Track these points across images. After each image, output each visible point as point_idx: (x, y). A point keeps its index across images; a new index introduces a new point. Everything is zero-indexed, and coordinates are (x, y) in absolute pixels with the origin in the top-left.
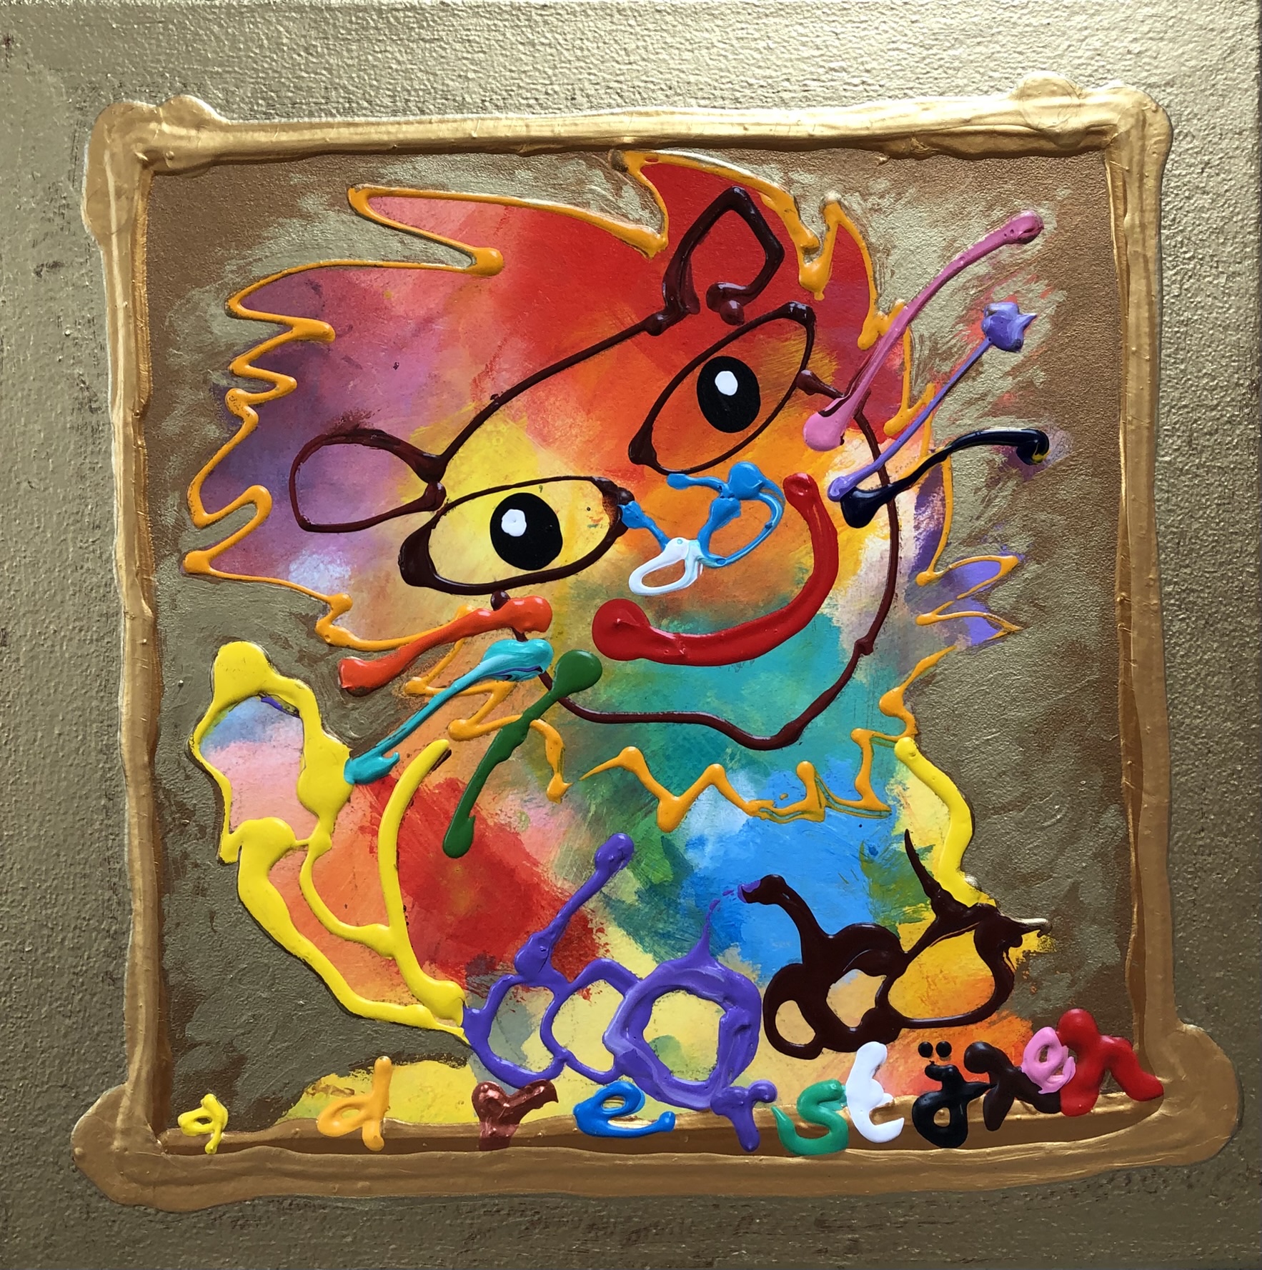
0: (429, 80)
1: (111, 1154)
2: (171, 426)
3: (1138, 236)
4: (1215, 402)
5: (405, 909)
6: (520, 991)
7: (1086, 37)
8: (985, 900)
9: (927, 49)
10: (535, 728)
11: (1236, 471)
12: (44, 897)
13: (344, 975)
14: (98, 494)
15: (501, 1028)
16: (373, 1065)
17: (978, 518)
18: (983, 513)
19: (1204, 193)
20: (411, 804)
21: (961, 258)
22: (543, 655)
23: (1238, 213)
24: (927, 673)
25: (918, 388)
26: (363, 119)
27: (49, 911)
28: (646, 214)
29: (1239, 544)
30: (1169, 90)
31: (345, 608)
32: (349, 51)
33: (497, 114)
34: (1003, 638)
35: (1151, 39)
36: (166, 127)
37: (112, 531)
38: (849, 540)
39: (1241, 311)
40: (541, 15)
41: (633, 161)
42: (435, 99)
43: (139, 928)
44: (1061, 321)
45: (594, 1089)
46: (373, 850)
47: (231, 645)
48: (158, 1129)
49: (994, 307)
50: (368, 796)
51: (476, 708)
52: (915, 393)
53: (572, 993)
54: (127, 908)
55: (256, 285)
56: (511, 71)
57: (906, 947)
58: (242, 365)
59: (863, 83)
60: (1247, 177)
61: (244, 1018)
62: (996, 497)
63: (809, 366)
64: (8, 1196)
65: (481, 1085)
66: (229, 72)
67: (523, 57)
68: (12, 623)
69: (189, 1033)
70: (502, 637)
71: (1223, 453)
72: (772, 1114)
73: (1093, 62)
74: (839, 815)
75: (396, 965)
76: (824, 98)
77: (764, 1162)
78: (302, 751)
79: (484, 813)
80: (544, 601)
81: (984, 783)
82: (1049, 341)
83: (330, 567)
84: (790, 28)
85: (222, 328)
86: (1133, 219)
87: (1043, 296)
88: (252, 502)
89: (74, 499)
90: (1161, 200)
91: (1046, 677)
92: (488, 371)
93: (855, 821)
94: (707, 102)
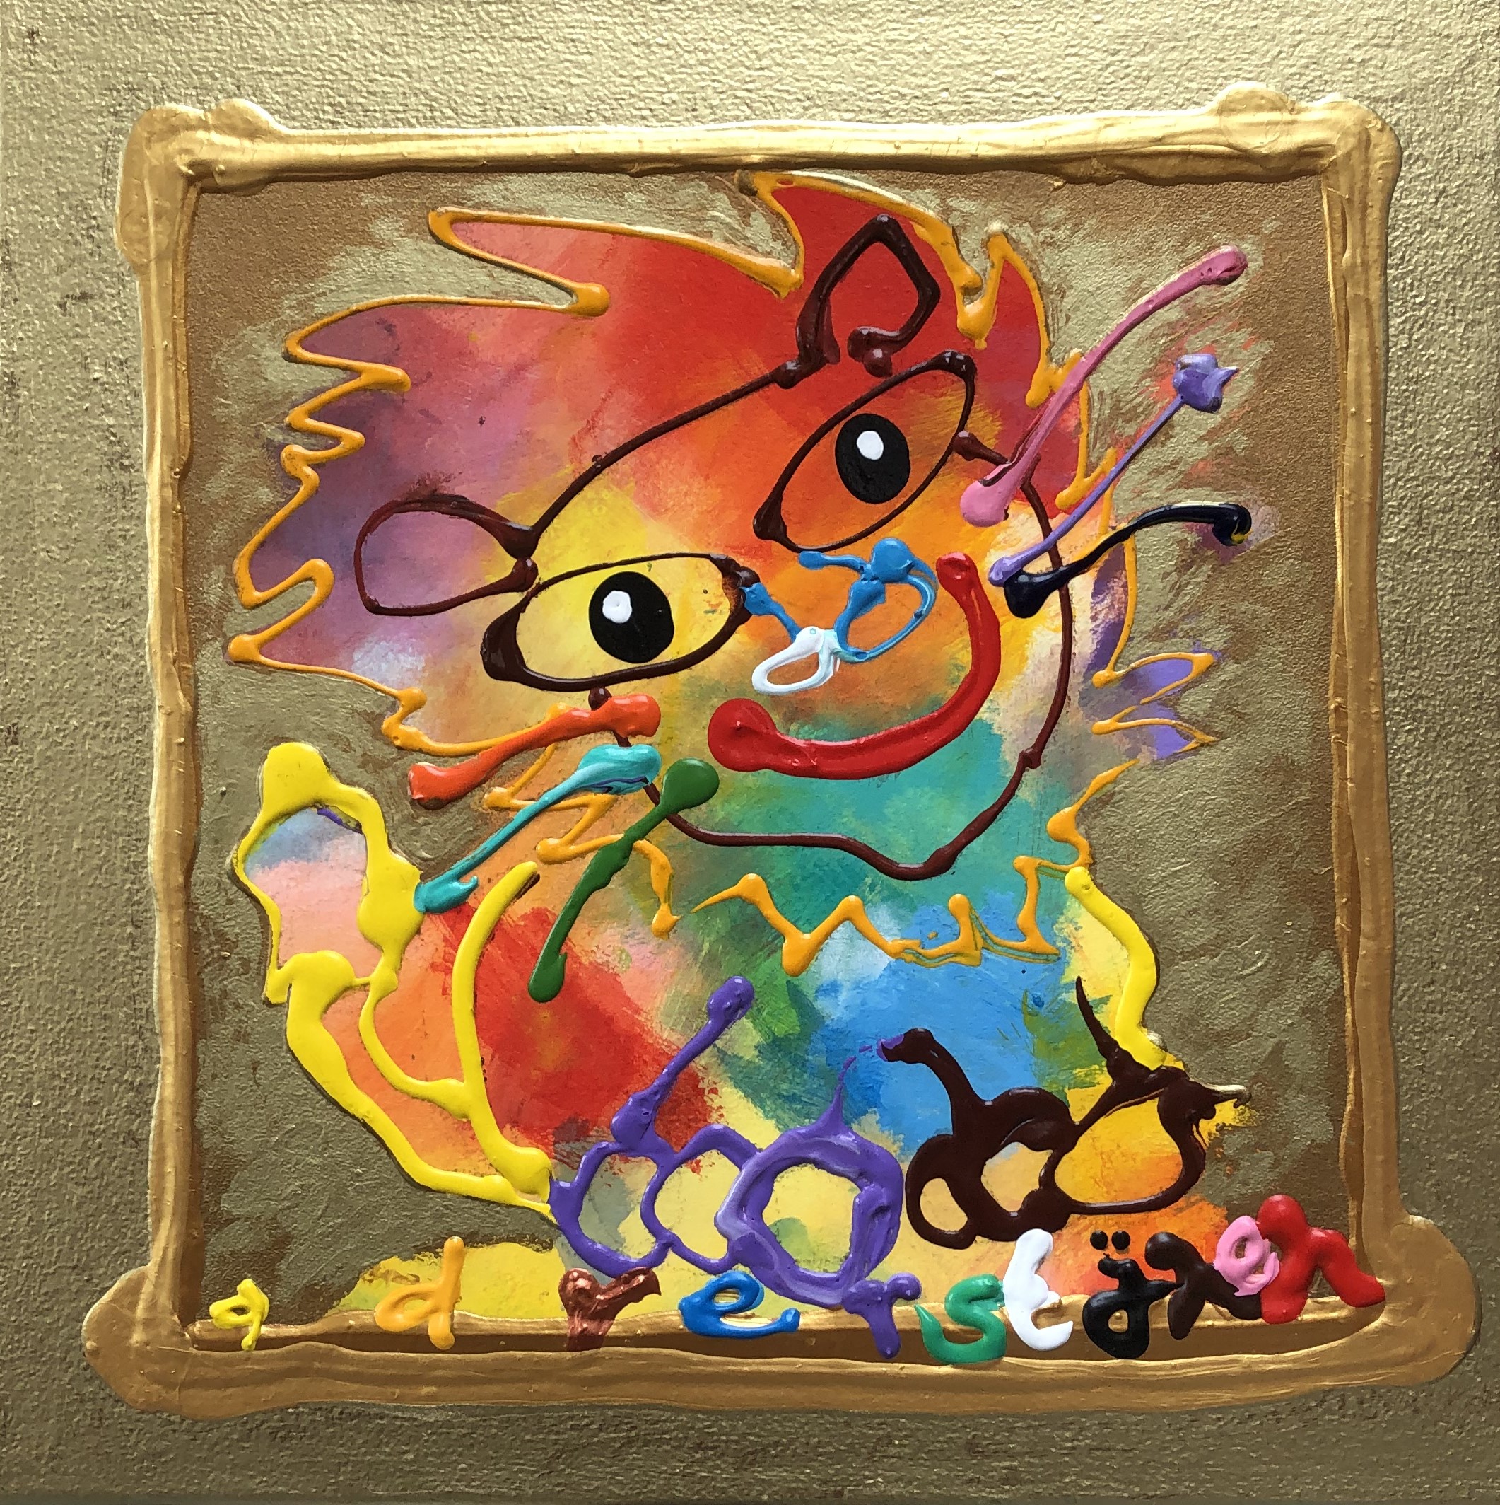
0: (525, 86)
1: (129, 1348)
2: (217, 487)
3: (1359, 276)
4: (1450, 474)
5: (483, 1062)
6: (618, 1161)
7: (1300, 43)
8: (1171, 1062)
9: (1113, 55)
10: (641, 851)
11: (1475, 555)
12: (57, 1042)
13: (408, 1139)
14: (130, 567)
15: (594, 1205)
16: (442, 1247)
17: (1166, 608)
18: (1172, 602)
19: (1438, 227)
20: (491, 937)
21: (1149, 302)
22: (650, 764)
23: (1479, 251)
24: (1105, 790)
25: (1096, 454)
26: (446, 131)
27: (62, 1059)
28: (778, 246)
29: (1478, 642)
30: (1397, 105)
31: (418, 705)
32: (432, 50)
33: (603, 126)
34: (1195, 751)
35: (1377, 45)
36: (214, 136)
37: (145, 611)
38: (1013, 633)
39: (1482, 367)
40: (658, 11)
41: (765, 184)
42: (532, 108)
43: (169, 1079)
44: (1267, 375)
45: (705, 1280)
46: (446, 991)
47: (283, 746)
48: (187, 1320)
49: (1187, 359)
50: (441, 927)
51: (569, 826)
52: (1093, 459)
53: (679, 1165)
54: (155, 1055)
55: (318, 324)
56: (621, 76)
57: (1077, 1117)
58: (299, 417)
59: (1036, 94)
60: (1488, 209)
61: (291, 1188)
62: (1188, 584)
63: (969, 425)
64: (6, 1398)
65: (569, 1273)
66: (291, 74)
67: (636, 60)
68: (25, 717)
69: (225, 1206)
70: (599, 742)
71: (1459, 534)
72: (915, 1313)
73: (1307, 72)
74: (999, 959)
75: (471, 1128)
76: (989, 111)
77: (905, 1371)
78: (364, 873)
79: (577, 950)
80: (650, 699)
81: (1171, 922)
82: (1251, 399)
83: (401, 657)
84: (951, 29)
85: (279, 375)
86: (1353, 256)
87: (1245, 346)
88: (310, 579)
89: (100, 573)
90: (1387, 235)
91: (1246, 798)
92: (591, 426)
93: (1017, 965)
94: (851, 115)
